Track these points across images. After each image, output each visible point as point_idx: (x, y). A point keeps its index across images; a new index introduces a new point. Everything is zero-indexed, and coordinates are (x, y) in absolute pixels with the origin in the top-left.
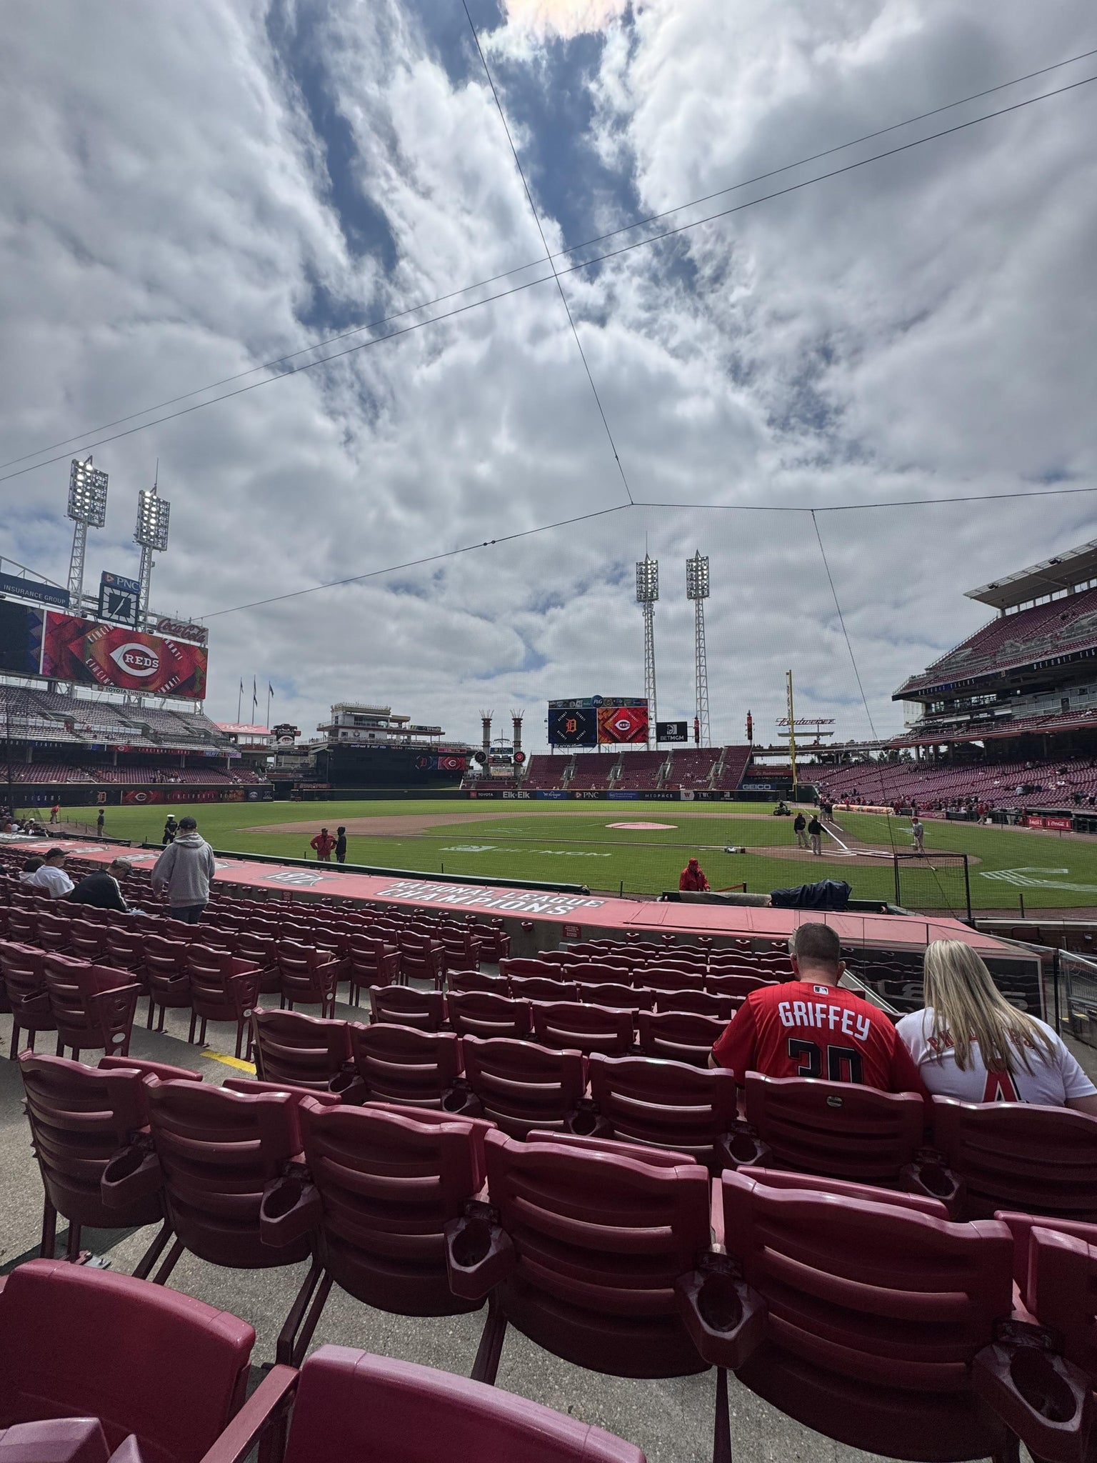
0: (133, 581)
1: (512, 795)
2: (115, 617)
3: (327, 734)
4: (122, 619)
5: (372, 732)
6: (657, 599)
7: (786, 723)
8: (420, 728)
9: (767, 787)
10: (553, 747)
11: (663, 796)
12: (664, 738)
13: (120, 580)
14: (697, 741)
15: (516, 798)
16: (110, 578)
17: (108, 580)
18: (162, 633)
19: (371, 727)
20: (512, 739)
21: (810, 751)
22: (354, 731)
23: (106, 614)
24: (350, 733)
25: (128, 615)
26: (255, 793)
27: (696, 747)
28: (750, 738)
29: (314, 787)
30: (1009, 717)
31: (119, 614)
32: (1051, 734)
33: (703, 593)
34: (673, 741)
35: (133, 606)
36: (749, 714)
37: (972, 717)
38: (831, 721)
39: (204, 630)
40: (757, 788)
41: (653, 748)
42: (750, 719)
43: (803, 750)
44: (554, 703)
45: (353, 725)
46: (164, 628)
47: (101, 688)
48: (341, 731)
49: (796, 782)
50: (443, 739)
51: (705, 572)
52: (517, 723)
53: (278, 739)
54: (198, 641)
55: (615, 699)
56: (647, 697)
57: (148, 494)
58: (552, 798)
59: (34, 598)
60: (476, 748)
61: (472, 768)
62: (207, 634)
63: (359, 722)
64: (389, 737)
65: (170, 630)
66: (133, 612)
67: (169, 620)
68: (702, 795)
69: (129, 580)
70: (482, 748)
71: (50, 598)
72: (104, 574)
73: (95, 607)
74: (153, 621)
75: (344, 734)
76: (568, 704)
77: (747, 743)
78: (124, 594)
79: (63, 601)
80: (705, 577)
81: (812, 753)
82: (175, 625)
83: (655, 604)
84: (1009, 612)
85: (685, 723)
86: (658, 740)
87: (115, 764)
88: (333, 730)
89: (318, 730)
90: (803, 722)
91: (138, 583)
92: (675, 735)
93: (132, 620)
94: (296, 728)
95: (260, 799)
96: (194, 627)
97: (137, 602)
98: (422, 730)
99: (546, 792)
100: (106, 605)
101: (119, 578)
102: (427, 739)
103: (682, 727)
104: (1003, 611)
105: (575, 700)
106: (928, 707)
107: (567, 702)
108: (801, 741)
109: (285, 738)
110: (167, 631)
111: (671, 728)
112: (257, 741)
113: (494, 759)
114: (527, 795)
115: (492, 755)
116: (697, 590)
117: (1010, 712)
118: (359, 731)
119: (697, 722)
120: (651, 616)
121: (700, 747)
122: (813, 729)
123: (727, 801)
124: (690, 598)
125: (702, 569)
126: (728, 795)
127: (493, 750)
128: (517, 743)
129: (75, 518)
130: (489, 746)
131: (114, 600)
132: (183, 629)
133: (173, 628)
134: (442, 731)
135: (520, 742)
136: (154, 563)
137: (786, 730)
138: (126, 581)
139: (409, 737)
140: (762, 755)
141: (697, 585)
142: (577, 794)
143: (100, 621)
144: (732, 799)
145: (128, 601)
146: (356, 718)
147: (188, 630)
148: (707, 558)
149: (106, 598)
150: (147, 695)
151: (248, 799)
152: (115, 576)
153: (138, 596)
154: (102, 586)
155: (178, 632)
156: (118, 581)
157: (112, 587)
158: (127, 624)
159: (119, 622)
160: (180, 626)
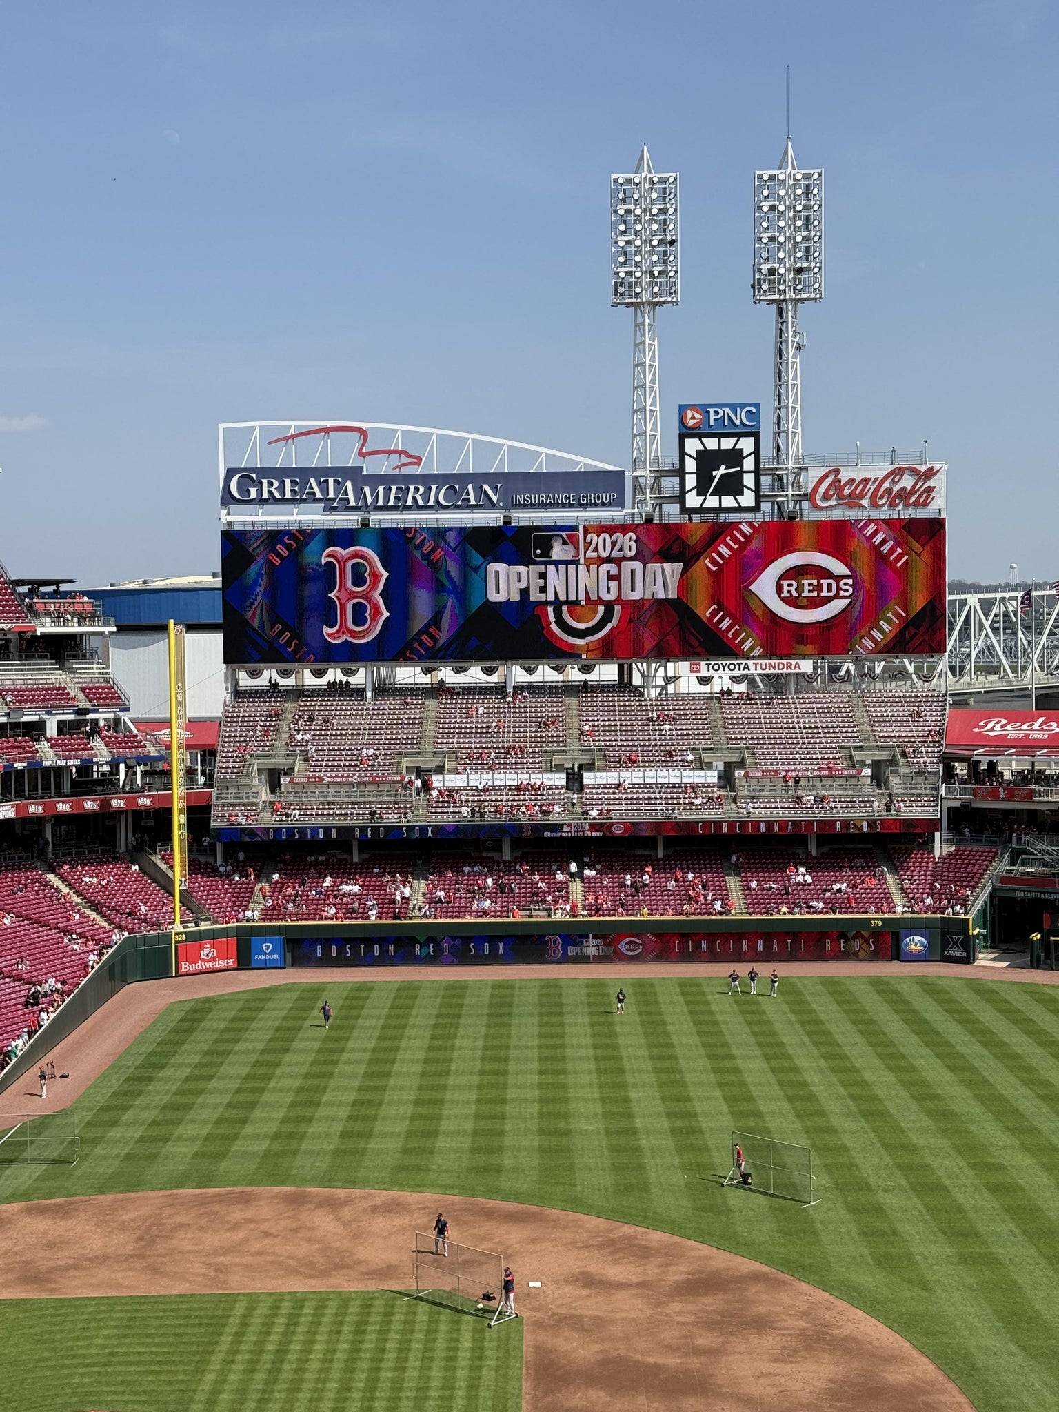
0: (743, 406)
2: (712, 502)
13: (716, 413)
16: (693, 418)
17: (691, 423)
18: (826, 507)
25: (738, 489)
26: (917, 938)
31: (718, 492)
35: (749, 464)
39: (930, 473)
46: (826, 497)
47: (695, 667)
54: (917, 504)
59: (562, 505)
65: (841, 497)
66: (749, 480)
67: (838, 471)
69: (734, 407)
71: (591, 496)
72: (683, 409)
73: (672, 487)
78: (728, 444)
79: (614, 495)
82: (852, 480)
93: (748, 499)
95: (933, 955)
96: (900, 471)
97: (757, 452)
100: (691, 480)
101: (712, 410)
110: (836, 501)
131: (707, 460)
132: (871, 487)
133: (847, 491)
138: (727, 410)
145: (735, 457)
147: (886, 485)
149: (691, 465)
150: (797, 666)
151: (896, 954)
152: (703, 409)
153: (756, 436)
154: (682, 438)
155: (861, 496)
156: (712, 417)
157: (700, 436)
158: (740, 509)
159: (720, 510)
160: (866, 481)
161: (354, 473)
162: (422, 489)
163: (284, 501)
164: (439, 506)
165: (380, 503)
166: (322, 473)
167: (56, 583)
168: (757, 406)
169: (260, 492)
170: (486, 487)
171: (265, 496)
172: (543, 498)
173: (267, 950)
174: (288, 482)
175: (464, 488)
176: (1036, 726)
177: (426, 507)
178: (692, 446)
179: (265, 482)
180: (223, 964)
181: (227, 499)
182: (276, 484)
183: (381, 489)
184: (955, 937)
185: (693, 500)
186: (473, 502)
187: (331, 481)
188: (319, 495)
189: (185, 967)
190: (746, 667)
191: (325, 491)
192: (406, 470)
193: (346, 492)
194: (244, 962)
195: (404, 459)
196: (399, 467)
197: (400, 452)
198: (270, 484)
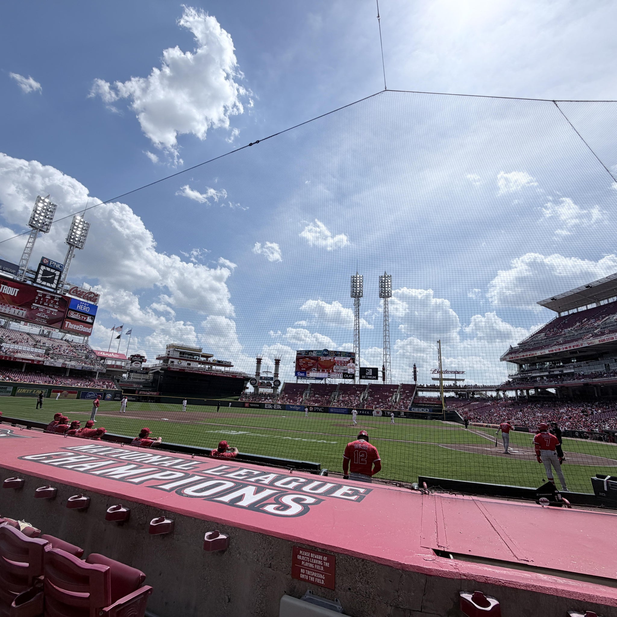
0: (59, 264)
1: (271, 407)
2: (44, 283)
3: (161, 362)
4: (48, 284)
5: (189, 362)
6: (362, 297)
7: (436, 372)
8: (219, 362)
9: (427, 410)
10: (298, 378)
11: (363, 412)
12: (364, 377)
14: (384, 380)
15: (273, 409)
17: (45, 262)
18: (72, 295)
19: (189, 359)
20: (273, 372)
21: (451, 390)
22: (178, 360)
23: (39, 281)
24: (176, 362)
25: (52, 283)
26: (109, 395)
27: (382, 383)
28: (415, 379)
29: (148, 394)
30: (572, 374)
31: (46, 281)
32: (602, 385)
33: (388, 294)
34: (369, 379)
35: (57, 278)
36: (415, 365)
37: (549, 373)
38: (463, 372)
39: (97, 295)
40: (420, 410)
41: (357, 383)
42: (415, 368)
43: (448, 389)
44: (300, 352)
45: (178, 357)
46: (73, 292)
47: (26, 324)
48: (171, 360)
49: (444, 408)
50: (231, 369)
51: (389, 283)
52: (277, 362)
53: (132, 363)
54: (92, 301)
55: (336, 352)
56: (355, 352)
57: (79, 218)
58: (295, 410)
60: (251, 376)
61: (248, 388)
62: (99, 298)
63: (182, 355)
64: (199, 366)
65: (77, 293)
66: (56, 281)
67: (77, 288)
68: (387, 413)
69: (57, 263)
70: (255, 376)
72: (43, 258)
73: (33, 276)
74: (68, 287)
75: (172, 362)
76: (308, 353)
77: (414, 383)
78: (52, 271)
79: (14, 271)
80: (390, 286)
81: (453, 391)
82: (80, 291)
83: (361, 299)
84: (563, 314)
85: (377, 369)
86: (361, 378)
87: (23, 371)
88: (166, 359)
89: (157, 359)
90: (447, 372)
91: (63, 265)
92: (371, 376)
93: (54, 286)
94: (144, 357)
95: (113, 399)
96: (91, 293)
97: (60, 276)
98: (220, 363)
99: (292, 405)
100: (40, 276)
101: (51, 261)
102: (222, 369)
103: (375, 371)
104: (559, 313)
105: (312, 351)
106: (521, 366)
107: (308, 352)
108: (446, 383)
109: (136, 363)
110: (75, 294)
111: (368, 371)
112: (118, 363)
113: (261, 383)
114: (280, 407)
115: (261, 381)
116: (385, 293)
117: (573, 371)
118: (182, 361)
119: (384, 369)
120: (358, 306)
121: (385, 384)
122: (453, 376)
123: (403, 418)
124: (380, 297)
125: (388, 282)
126: (403, 414)
127: (261, 378)
128: (276, 375)
129: (32, 226)
130: (259, 375)
131: (45, 273)
132: (84, 294)
133: (79, 293)
134: (232, 364)
135: (278, 374)
136: (74, 255)
137: (437, 376)
138: (55, 263)
139: (211, 367)
140: (422, 391)
141: (385, 290)
142: (311, 408)
143: (35, 285)
144: (405, 417)
145: (53, 275)
146: (181, 353)
147: (87, 295)
148: (391, 275)
149: (41, 272)
150: (55, 330)
151: (104, 398)
152: (49, 260)
153: (61, 272)
154: (40, 265)
155: (81, 295)
156: (51, 263)
157: (46, 266)
158: (51, 288)
159: (46, 286)
160: (83, 292)
184: (118, 395)
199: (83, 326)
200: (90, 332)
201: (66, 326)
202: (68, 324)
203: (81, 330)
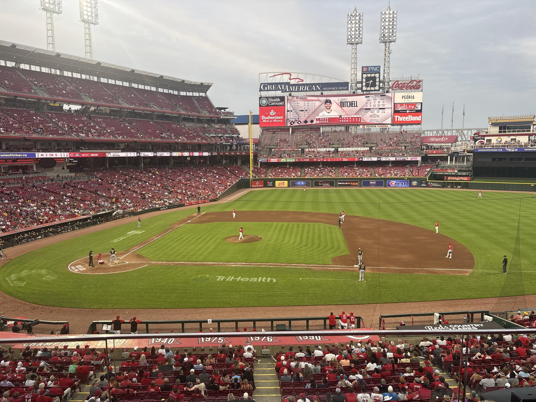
0: (376, 66)
4: (373, 88)
5: (513, 137)
13: (370, 68)
17: (364, 70)
19: (511, 133)
22: (497, 137)
24: (494, 140)
25: (375, 86)
26: (415, 182)
29: (458, 179)
31: (371, 86)
35: (377, 80)
39: (420, 81)
45: (498, 133)
46: (395, 87)
47: (364, 127)
48: (486, 138)
54: (416, 89)
59: (335, 90)
62: (422, 83)
63: (503, 130)
65: (399, 87)
66: (377, 83)
67: (398, 81)
69: (374, 67)
71: (341, 88)
72: (363, 67)
75: (490, 141)
78: (373, 75)
79: (346, 88)
82: (401, 83)
96: (413, 81)
97: (379, 77)
100: (364, 84)
110: (397, 88)
118: (502, 137)
129: (351, 44)
131: (368, 79)
132: (406, 85)
133: (401, 85)
136: (391, 50)
138: (373, 67)
143: (362, 93)
145: (374, 78)
149: (364, 80)
150: (387, 126)
151: (411, 186)
152: (367, 67)
153: (379, 73)
154: (362, 74)
155: (404, 87)
156: (369, 69)
158: (375, 90)
159: (371, 90)
160: (405, 83)
161: (288, 84)
162: (303, 87)
163: (273, 90)
164: (306, 91)
165: (294, 90)
166: (281, 84)
167: (224, 109)
168: (380, 66)
169: (267, 88)
170: (317, 86)
171: (269, 89)
172: (330, 88)
173: (270, 184)
174: (274, 86)
175: (312, 86)
176: (442, 139)
177: (304, 91)
178: (365, 76)
179: (269, 86)
180: (260, 186)
181: (261, 90)
182: (271, 86)
183: (294, 87)
184: (424, 182)
185: (364, 88)
186: (314, 90)
187: (283, 85)
188: (280, 89)
189: (253, 186)
190: (375, 126)
191: (281, 87)
192: (300, 83)
193: (286, 88)
194: (265, 185)
195: (299, 80)
196: (298, 82)
197: (298, 79)
198: (270, 86)
199: (411, 116)
200: (420, 120)
201: (396, 120)
202: (398, 118)
203: (411, 120)
